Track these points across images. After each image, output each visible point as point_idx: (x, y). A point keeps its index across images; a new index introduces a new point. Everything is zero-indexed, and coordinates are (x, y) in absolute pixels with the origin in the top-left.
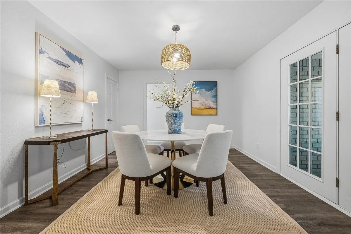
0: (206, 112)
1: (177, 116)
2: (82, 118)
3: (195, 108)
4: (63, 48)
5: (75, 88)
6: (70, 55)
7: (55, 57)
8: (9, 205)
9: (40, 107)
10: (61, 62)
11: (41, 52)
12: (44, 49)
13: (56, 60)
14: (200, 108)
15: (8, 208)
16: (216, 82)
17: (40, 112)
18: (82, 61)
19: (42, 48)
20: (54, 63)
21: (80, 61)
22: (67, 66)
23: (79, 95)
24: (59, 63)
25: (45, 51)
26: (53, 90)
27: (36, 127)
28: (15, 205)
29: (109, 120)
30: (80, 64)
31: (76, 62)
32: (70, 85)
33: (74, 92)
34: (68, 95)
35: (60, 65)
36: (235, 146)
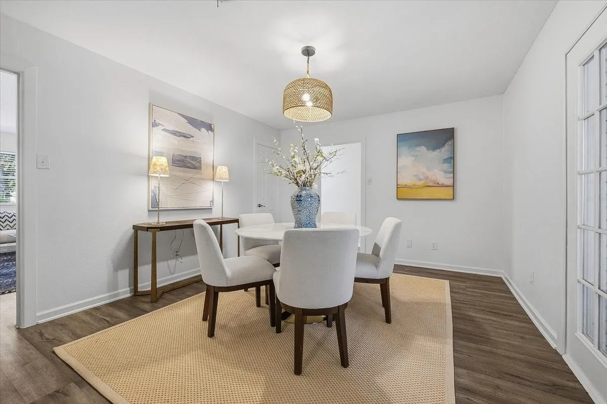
0: (427, 193)
1: (301, 201)
2: (211, 201)
3: (406, 186)
4: (183, 116)
5: (200, 162)
6: (193, 122)
7: (171, 128)
8: (120, 291)
9: (153, 189)
10: (180, 132)
11: (155, 125)
12: (157, 121)
13: (173, 131)
14: (414, 185)
15: (118, 295)
16: (453, 129)
17: (153, 194)
18: (213, 126)
19: (155, 121)
20: (170, 135)
21: (210, 128)
22: (189, 136)
23: (206, 171)
24: (178, 134)
25: (159, 123)
26: (158, 168)
27: (149, 211)
28: (125, 293)
29: (260, 206)
30: (209, 131)
31: (203, 130)
32: (193, 160)
33: (199, 168)
34: (190, 174)
35: (179, 136)
36: (502, 271)
